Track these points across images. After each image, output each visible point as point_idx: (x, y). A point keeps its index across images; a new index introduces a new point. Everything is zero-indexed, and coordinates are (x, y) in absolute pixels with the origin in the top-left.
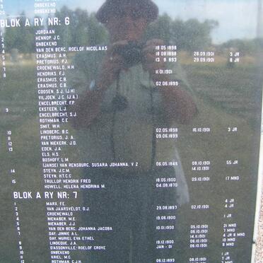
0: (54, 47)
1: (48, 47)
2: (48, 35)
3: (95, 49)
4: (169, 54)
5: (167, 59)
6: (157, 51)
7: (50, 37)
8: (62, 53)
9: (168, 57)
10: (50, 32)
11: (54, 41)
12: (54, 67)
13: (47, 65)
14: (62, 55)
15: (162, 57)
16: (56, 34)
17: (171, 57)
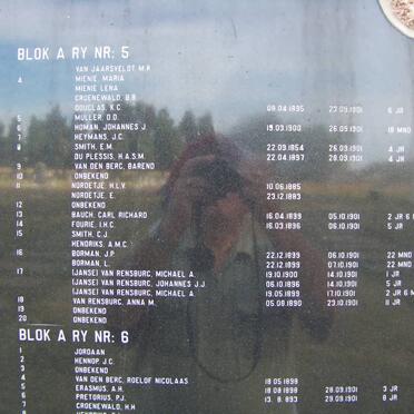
0: (104, 376)
1: (94, 375)
2: (95, 356)
3: (168, 381)
4: (287, 390)
5: (283, 399)
6: (267, 386)
7: (97, 360)
8: (117, 385)
9: (283, 395)
10: (98, 353)
11: (104, 366)
12: (104, 406)
13: (92, 401)
14: (116, 388)
15: (274, 396)
16: (107, 356)
17: (289, 395)
